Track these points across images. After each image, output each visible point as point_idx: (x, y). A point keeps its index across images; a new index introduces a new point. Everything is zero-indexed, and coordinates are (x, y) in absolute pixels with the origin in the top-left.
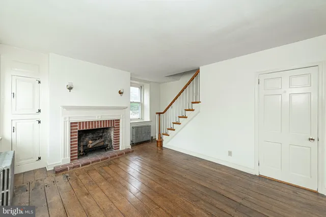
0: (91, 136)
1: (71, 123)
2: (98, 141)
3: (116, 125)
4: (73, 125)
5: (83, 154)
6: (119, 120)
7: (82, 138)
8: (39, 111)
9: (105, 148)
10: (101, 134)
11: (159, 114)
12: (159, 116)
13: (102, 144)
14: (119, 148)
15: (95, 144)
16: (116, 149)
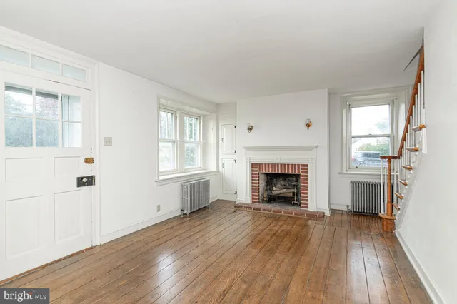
1: (252, 164)
5: (266, 201)
6: (307, 165)
8: (236, 152)
9: (291, 201)
11: (390, 158)
12: (390, 163)
13: (291, 195)
14: (307, 207)
15: (279, 192)
16: (303, 207)
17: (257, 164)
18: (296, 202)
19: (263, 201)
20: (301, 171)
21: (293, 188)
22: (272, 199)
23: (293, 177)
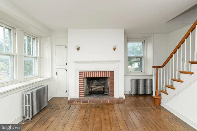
0: (96, 82)
1: (80, 72)
2: (99, 87)
3: (111, 76)
4: (81, 73)
5: (88, 94)
6: (113, 72)
7: (90, 83)
8: (66, 64)
9: (103, 93)
10: (103, 82)
11: (158, 67)
12: (157, 70)
13: (102, 89)
14: (113, 96)
15: (96, 88)
16: (111, 96)
17: (82, 72)
18: (106, 94)
19: (86, 95)
20: (110, 75)
21: (102, 85)
22: (91, 93)
23: (102, 79)
